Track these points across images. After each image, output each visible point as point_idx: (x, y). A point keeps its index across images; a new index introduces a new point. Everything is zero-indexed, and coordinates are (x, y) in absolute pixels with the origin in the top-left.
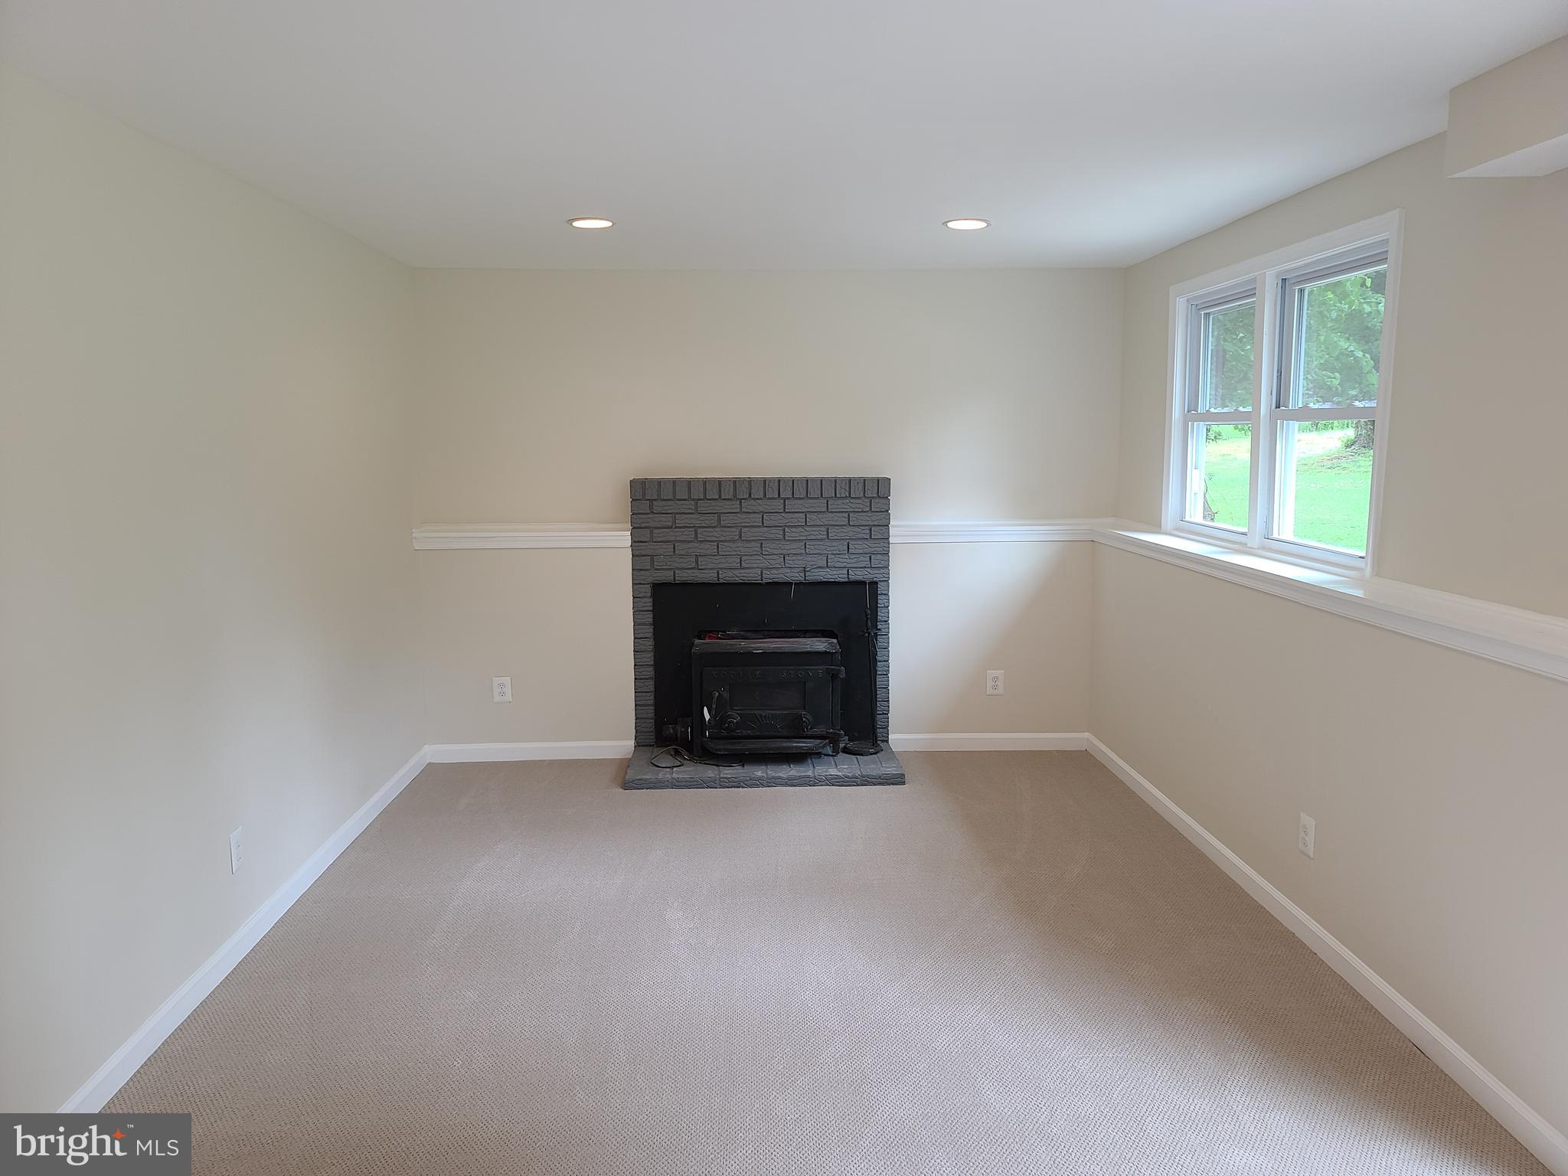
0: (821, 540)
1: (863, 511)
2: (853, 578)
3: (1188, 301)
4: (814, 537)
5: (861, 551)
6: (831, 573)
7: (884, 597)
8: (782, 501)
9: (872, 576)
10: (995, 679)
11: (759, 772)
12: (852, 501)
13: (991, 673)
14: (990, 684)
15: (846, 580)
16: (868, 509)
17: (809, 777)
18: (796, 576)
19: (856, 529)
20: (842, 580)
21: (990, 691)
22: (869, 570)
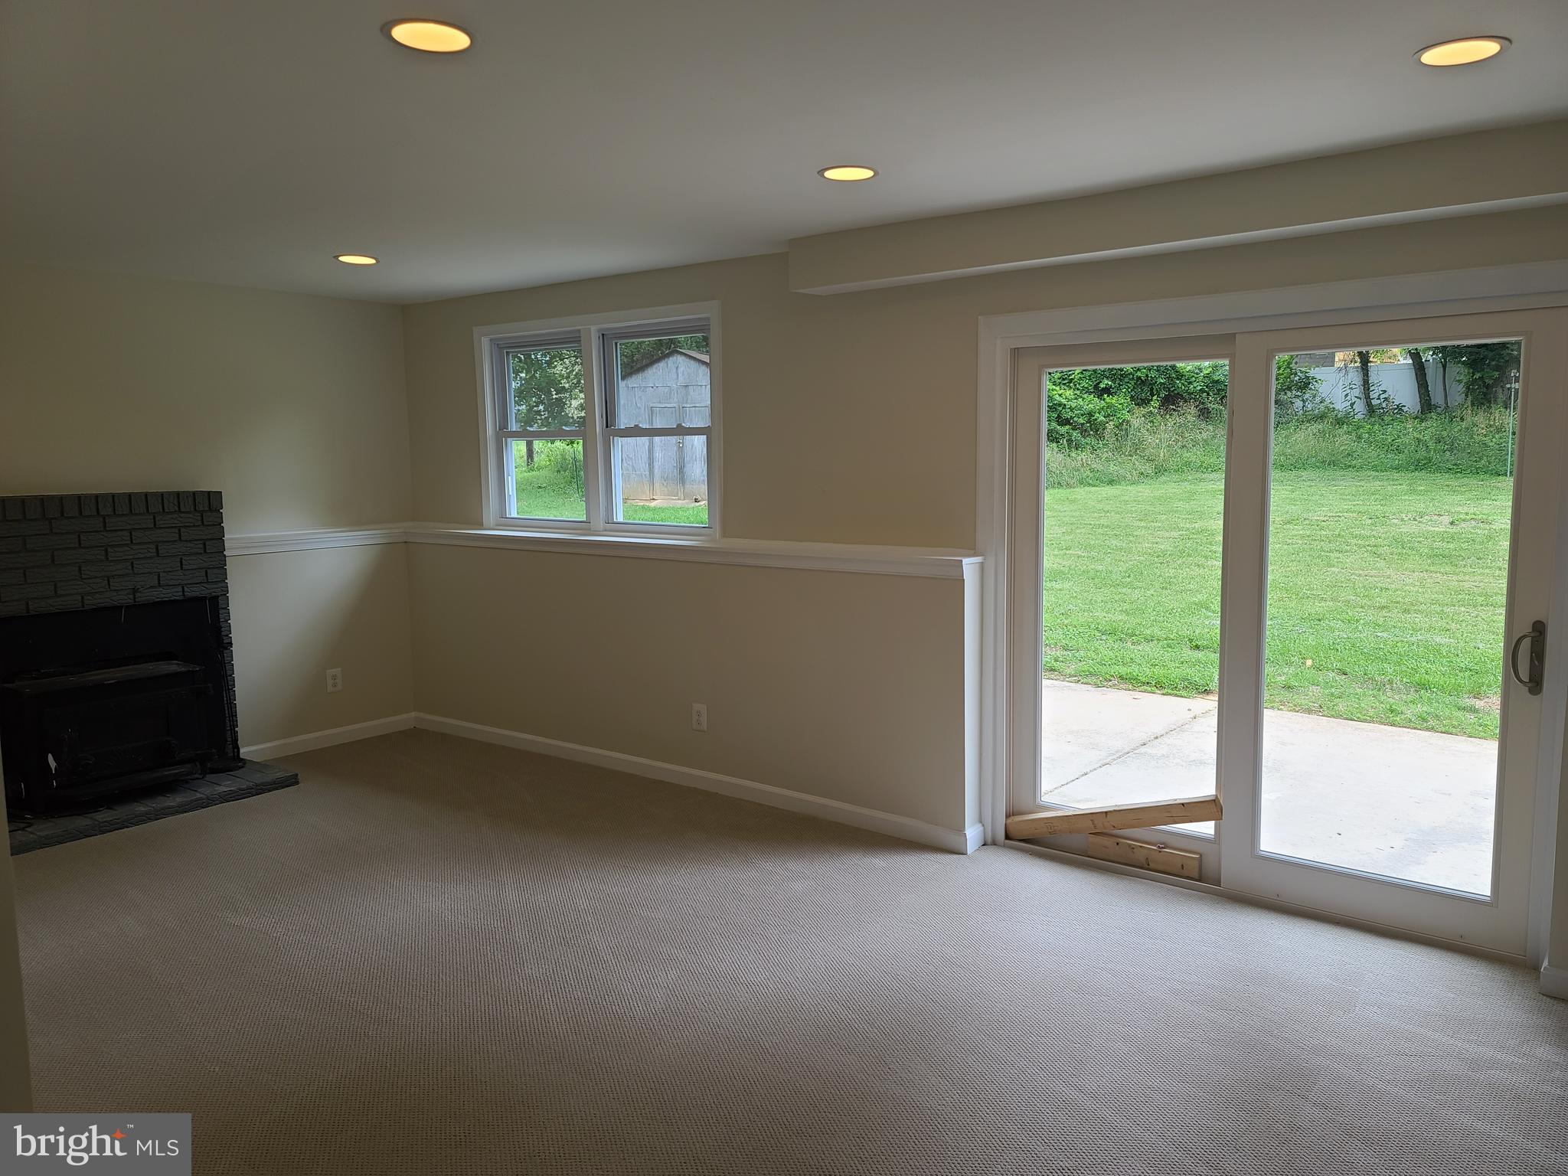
0: (151, 558)
1: (194, 526)
2: (188, 594)
3: (491, 340)
4: (142, 556)
5: (195, 567)
6: (164, 591)
7: (224, 611)
8: (101, 519)
9: (209, 591)
10: (334, 677)
11: (140, 808)
12: (182, 515)
13: (330, 672)
14: (330, 682)
15: (182, 598)
16: (200, 523)
17: (201, 799)
18: (125, 599)
19: (189, 544)
20: (178, 598)
21: (330, 688)
22: (205, 585)
